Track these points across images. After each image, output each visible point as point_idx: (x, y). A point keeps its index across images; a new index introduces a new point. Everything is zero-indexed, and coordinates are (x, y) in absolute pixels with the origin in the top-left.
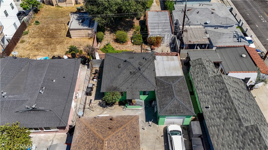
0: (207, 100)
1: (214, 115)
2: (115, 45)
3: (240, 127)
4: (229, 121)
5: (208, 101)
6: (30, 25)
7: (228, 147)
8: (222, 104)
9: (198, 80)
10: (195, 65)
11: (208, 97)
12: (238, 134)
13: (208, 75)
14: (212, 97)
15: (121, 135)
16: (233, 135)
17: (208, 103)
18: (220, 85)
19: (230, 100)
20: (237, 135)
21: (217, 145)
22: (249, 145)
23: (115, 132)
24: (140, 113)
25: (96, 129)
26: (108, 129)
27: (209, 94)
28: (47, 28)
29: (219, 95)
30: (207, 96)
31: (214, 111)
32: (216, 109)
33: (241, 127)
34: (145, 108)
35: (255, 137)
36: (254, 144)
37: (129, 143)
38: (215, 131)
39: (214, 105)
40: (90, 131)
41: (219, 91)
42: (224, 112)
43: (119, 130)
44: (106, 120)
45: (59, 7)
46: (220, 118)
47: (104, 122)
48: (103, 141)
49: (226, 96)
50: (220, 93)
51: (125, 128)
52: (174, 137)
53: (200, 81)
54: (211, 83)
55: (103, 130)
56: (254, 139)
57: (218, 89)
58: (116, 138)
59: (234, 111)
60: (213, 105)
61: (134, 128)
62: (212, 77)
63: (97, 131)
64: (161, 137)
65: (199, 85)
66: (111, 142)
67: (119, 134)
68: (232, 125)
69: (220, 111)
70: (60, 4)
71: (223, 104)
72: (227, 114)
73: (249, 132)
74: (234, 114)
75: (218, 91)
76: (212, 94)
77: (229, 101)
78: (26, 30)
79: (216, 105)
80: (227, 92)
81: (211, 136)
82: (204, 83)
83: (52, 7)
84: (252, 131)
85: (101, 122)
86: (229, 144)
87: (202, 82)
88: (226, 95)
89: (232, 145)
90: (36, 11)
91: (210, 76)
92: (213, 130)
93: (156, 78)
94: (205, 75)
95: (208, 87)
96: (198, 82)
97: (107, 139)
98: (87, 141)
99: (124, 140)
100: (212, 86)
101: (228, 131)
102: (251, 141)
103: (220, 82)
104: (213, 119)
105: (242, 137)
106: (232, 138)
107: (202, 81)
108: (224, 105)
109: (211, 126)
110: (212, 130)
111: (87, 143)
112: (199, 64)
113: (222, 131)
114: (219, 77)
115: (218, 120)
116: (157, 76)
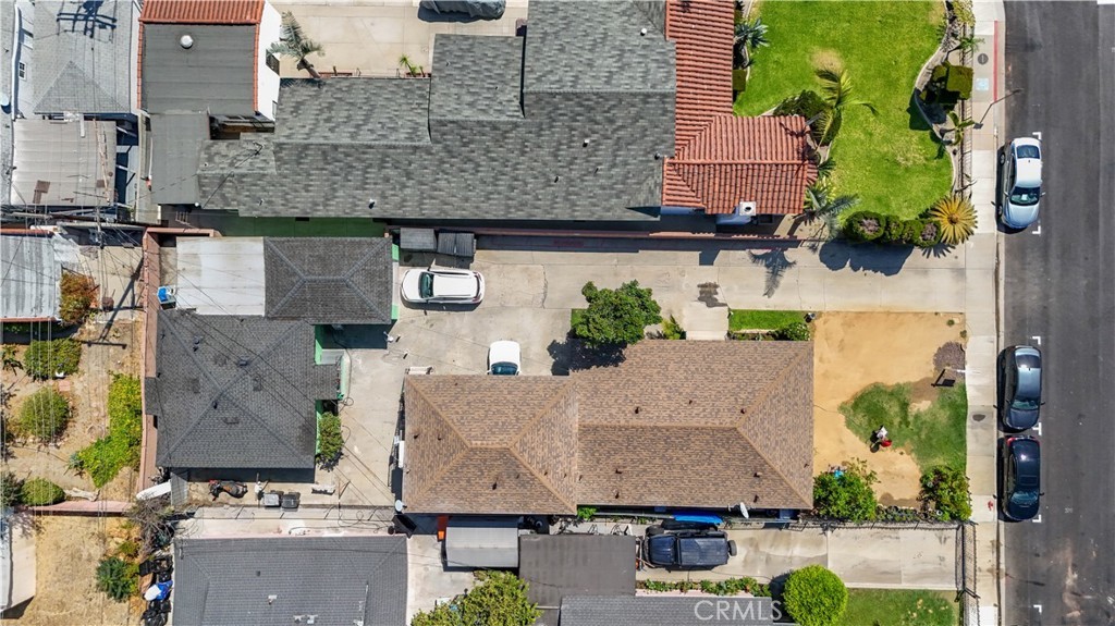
0: (350, 200)
1: (393, 195)
2: (80, 437)
3: (431, 154)
4: (416, 169)
5: (354, 197)
7: (470, 191)
8: (369, 170)
9: (283, 205)
10: (223, 196)
11: (340, 193)
12: (447, 162)
13: (271, 175)
14: (344, 186)
15: (457, 413)
16: (447, 174)
17: (360, 200)
18: (311, 155)
19: (361, 150)
20: (448, 166)
21: (464, 210)
22: (473, 152)
23: (452, 425)
24: (360, 361)
25: (441, 466)
26: (443, 442)
27: (335, 190)
29: (341, 169)
30: (337, 194)
31: (383, 192)
32: (378, 186)
33: (433, 151)
34: (346, 348)
35: (458, 134)
36: (471, 142)
37: (471, 398)
38: (433, 204)
39: (367, 186)
40: (443, 478)
41: (329, 164)
42: (391, 172)
43: (447, 419)
44: (418, 448)
46: (404, 186)
47: (423, 452)
48: (472, 449)
49: (347, 155)
50: (337, 164)
51: (440, 406)
52: (436, 293)
53: (286, 200)
54: (299, 175)
55: (445, 452)
56: (462, 137)
57: (321, 165)
58: (463, 424)
59: (392, 151)
60: (366, 189)
61: (437, 388)
62: (278, 168)
63: (445, 463)
64: (428, 317)
65: (298, 205)
66: (473, 434)
67: (454, 417)
68: (426, 168)
69: (387, 180)
71: (368, 167)
72: (397, 168)
73: (445, 140)
74: (399, 154)
75: (327, 167)
76: (335, 183)
77: (364, 153)
79: (367, 184)
80: (335, 147)
81: (443, 217)
82: (296, 191)
84: (445, 134)
85: (422, 456)
86: (466, 188)
87: (289, 197)
88: (344, 152)
89: (469, 182)
91: (274, 171)
92: (431, 209)
93: (269, 318)
94: (268, 183)
95: (311, 186)
96: (290, 205)
97: (467, 442)
98: (463, 483)
99: (466, 408)
100: (310, 175)
101: (438, 179)
102: (465, 145)
103: (301, 152)
104: (405, 201)
105: (453, 157)
106: (454, 177)
107: (287, 194)
108: (370, 166)
109: (421, 209)
110: (430, 211)
111: (468, 481)
112: (221, 186)
113: (436, 190)
114: (284, 152)
115: (408, 191)
116: (263, 314)
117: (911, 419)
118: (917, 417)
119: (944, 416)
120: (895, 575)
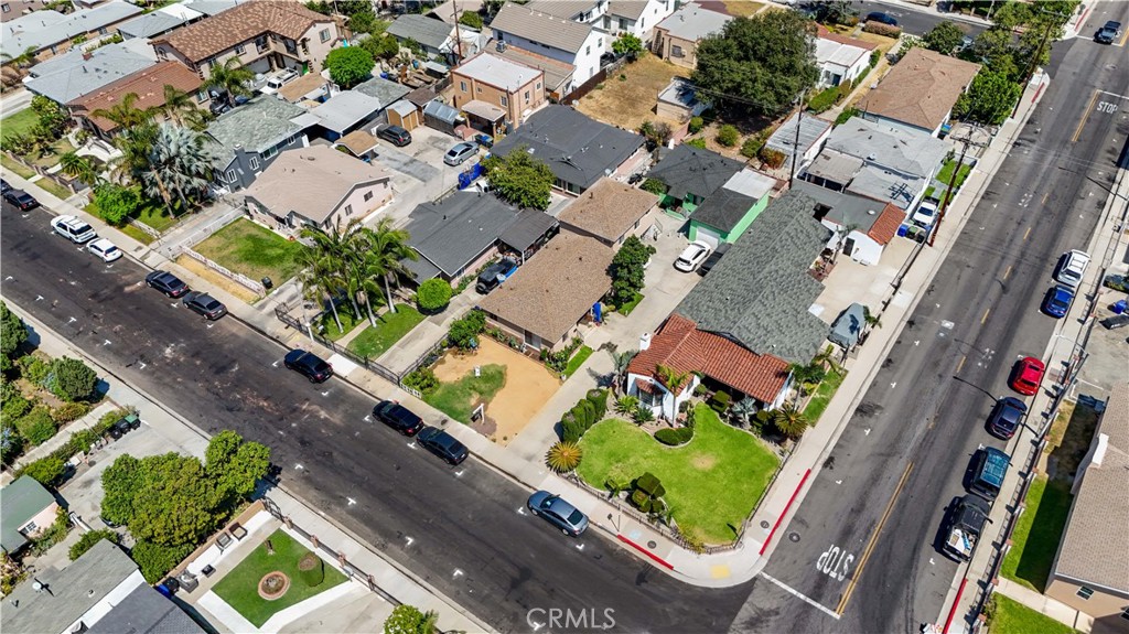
2: (711, 144)
6: (612, 78)
8: (768, 234)
14: (766, 226)
24: (677, 223)
28: (633, 90)
30: (763, 224)
39: (760, 233)
41: (780, 223)
45: (670, 63)
49: (780, 228)
50: (778, 225)
54: (781, 215)
70: (673, 59)
71: (770, 234)
76: (769, 224)
78: (603, 84)
80: (786, 226)
83: (658, 59)
90: (631, 60)
91: (788, 209)
93: (719, 187)
94: (783, 207)
95: (773, 217)
100: (779, 218)
103: (791, 216)
107: (774, 211)
114: (795, 212)
115: (748, 244)
116: (723, 186)
117: (472, 391)
118: (470, 394)
119: (459, 407)
120: (402, 346)
